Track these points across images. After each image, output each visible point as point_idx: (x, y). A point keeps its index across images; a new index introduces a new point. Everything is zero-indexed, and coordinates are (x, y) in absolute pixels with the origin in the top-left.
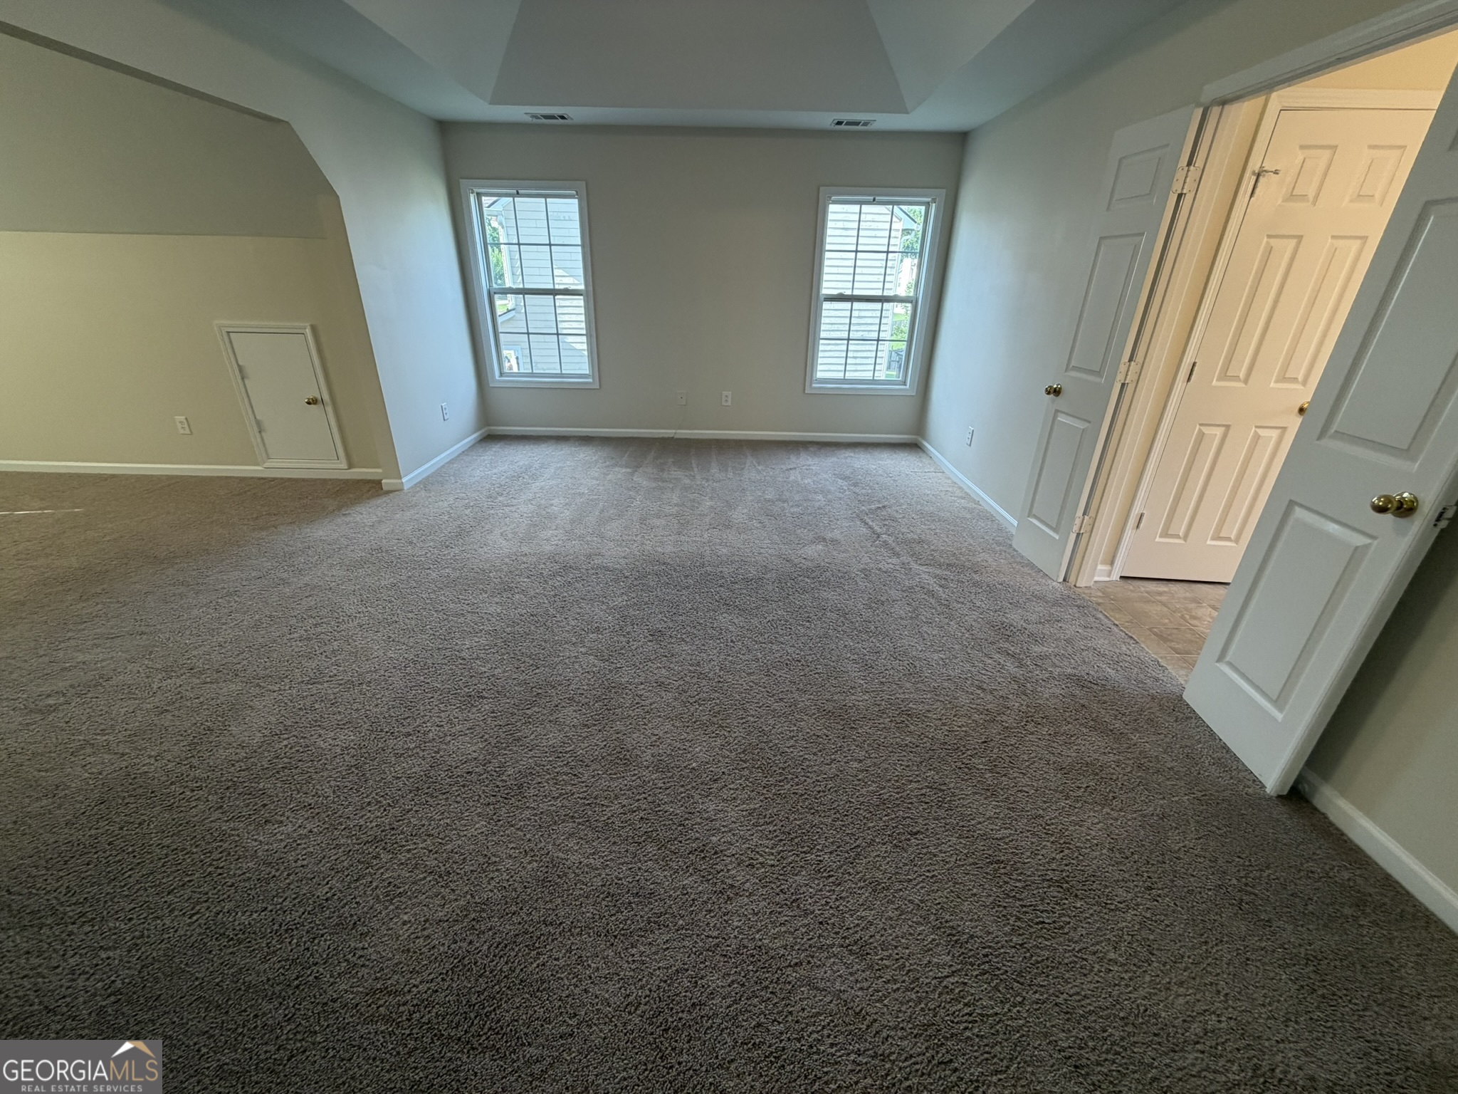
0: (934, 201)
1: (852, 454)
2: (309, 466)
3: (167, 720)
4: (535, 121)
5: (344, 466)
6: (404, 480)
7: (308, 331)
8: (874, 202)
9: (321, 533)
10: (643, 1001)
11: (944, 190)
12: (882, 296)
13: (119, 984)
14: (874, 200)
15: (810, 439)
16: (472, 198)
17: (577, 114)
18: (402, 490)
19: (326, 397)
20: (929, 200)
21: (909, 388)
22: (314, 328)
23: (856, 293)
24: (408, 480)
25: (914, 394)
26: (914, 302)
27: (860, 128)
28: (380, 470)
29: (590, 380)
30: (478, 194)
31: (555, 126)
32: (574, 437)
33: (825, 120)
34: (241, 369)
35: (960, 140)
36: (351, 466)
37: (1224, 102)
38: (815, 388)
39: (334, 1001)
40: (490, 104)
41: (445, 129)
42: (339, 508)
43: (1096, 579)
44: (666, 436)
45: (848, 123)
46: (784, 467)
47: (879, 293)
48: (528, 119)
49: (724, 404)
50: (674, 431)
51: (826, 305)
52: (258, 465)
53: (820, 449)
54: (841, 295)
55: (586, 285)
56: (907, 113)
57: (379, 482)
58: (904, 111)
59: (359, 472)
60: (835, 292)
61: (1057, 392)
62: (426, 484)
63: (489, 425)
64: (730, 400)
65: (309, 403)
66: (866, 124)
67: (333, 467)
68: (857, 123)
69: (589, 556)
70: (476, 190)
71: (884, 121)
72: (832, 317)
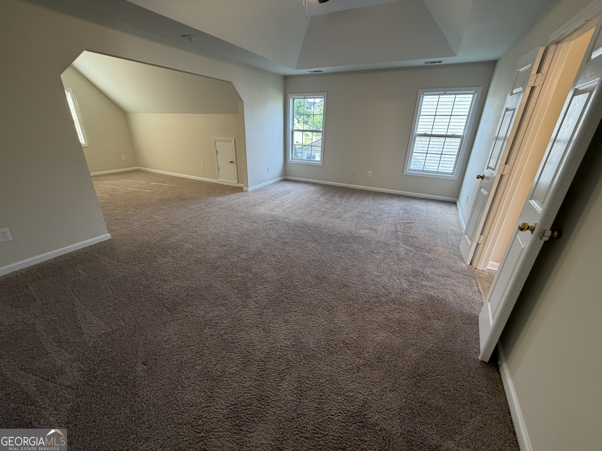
0: (476, 92)
1: (417, 202)
2: (228, 181)
3: (161, 233)
4: (311, 73)
5: (236, 182)
6: (249, 188)
7: (233, 141)
8: (445, 94)
9: (220, 199)
10: (206, 317)
11: (482, 87)
12: (446, 135)
13: (124, 275)
14: (445, 93)
15: (402, 194)
16: (291, 100)
17: (325, 70)
18: (248, 191)
19: (235, 161)
20: (473, 92)
21: (455, 177)
22: (234, 140)
23: (433, 133)
24: (250, 189)
25: (457, 179)
26: (462, 138)
27: (437, 64)
28: (243, 185)
29: (320, 163)
30: (293, 98)
31: (318, 75)
32: (311, 183)
33: (421, 62)
34: (217, 151)
35: (493, 64)
36: (238, 183)
37: (557, 42)
38: (408, 173)
39: (152, 292)
40: (296, 69)
41: (286, 78)
42: (229, 194)
43: (488, 268)
44: (344, 186)
45: (431, 63)
46: (381, 203)
47: (445, 134)
48: (309, 73)
49: (368, 176)
50: (347, 185)
51: (418, 139)
52: (217, 179)
53: (404, 198)
54: (425, 134)
55: (323, 129)
56: (456, 56)
57: (242, 188)
58: (455, 55)
59: (240, 185)
60: (423, 133)
61: (483, 178)
62: (255, 191)
63: (285, 175)
64: (370, 174)
65: (230, 162)
66: (440, 62)
67: (233, 182)
68: (436, 62)
69: (284, 218)
70: (293, 97)
71: (446, 60)
72: (419, 144)
